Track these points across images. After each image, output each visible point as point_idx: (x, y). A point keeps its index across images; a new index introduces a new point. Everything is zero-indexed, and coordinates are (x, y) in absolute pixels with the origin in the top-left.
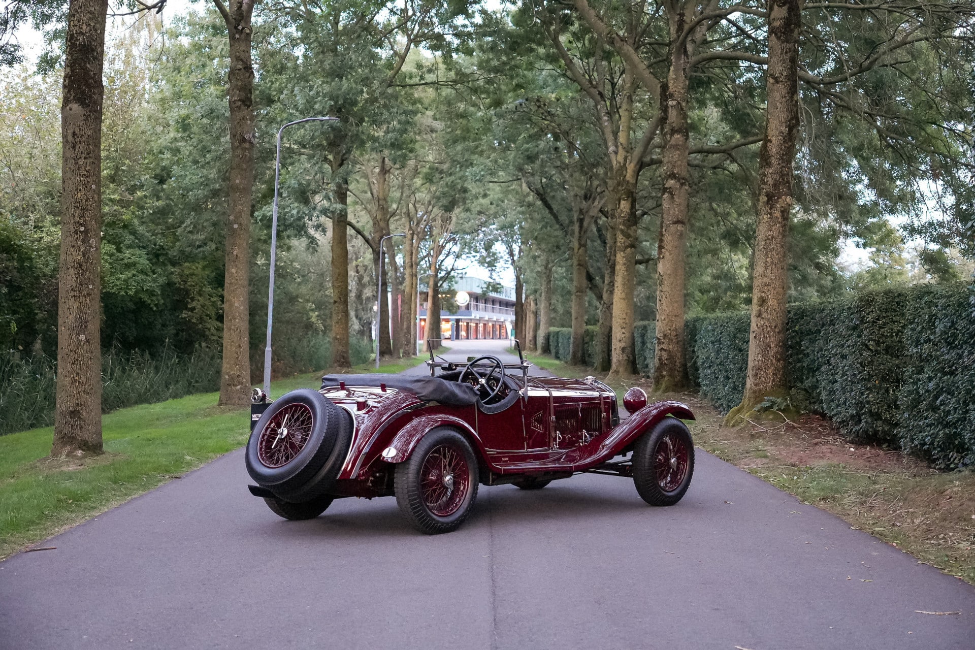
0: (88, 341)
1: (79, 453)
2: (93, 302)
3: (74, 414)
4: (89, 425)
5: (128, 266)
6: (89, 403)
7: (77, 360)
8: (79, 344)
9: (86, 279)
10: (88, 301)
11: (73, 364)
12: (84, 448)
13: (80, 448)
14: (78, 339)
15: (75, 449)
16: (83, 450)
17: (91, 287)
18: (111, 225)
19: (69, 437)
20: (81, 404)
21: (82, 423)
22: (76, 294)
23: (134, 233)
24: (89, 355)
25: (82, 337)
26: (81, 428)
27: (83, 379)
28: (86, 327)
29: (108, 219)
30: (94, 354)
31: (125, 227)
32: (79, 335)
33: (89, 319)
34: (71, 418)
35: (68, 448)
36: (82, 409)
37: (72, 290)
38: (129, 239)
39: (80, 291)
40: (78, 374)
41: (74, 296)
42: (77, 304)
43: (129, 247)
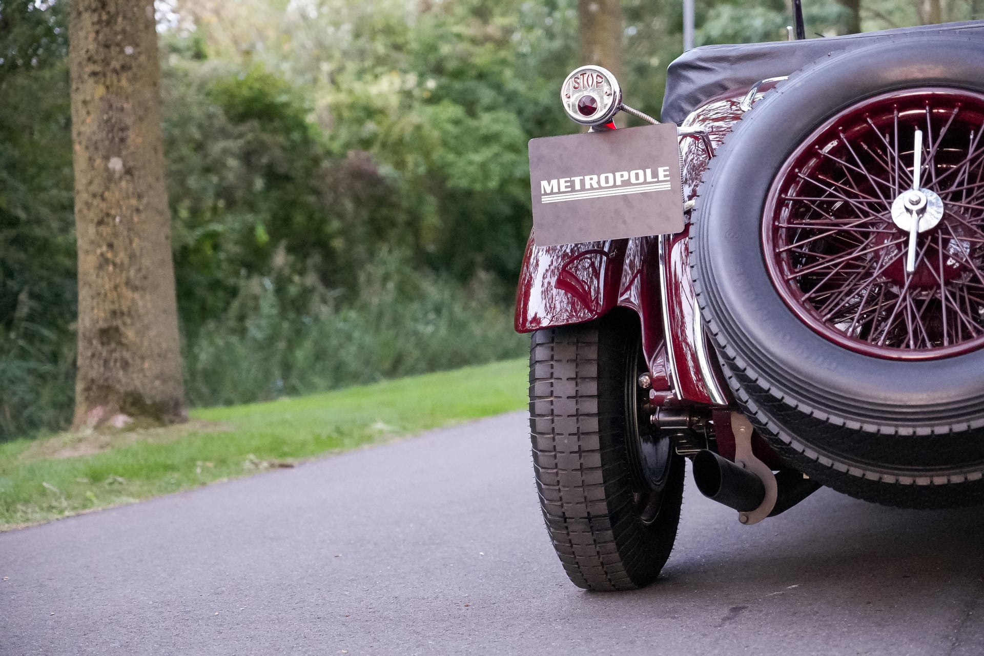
0: (128, 171)
1: (120, 420)
2: (138, 85)
3: (108, 335)
4: (143, 358)
5: (487, 139)
6: (142, 311)
7: (108, 215)
8: (110, 178)
9: (116, 34)
10: (124, 83)
11: (100, 223)
12: (132, 410)
13: (123, 410)
14: (107, 169)
15: (113, 413)
16: (130, 415)
17: (129, 50)
18: (458, 74)
19: (101, 388)
20: (122, 314)
21: (127, 355)
22: (97, 68)
23: (498, 87)
24: (134, 202)
25: (116, 164)
26: (125, 365)
27: (122, 257)
28: (122, 140)
29: (451, 65)
30: (145, 201)
31: (481, 76)
32: (107, 158)
33: (129, 121)
34: (103, 344)
35: (98, 412)
36: (124, 324)
37: (89, 59)
38: (486, 95)
39: (106, 62)
40: (110, 246)
41: (94, 74)
42: (100, 91)
43: (490, 108)
